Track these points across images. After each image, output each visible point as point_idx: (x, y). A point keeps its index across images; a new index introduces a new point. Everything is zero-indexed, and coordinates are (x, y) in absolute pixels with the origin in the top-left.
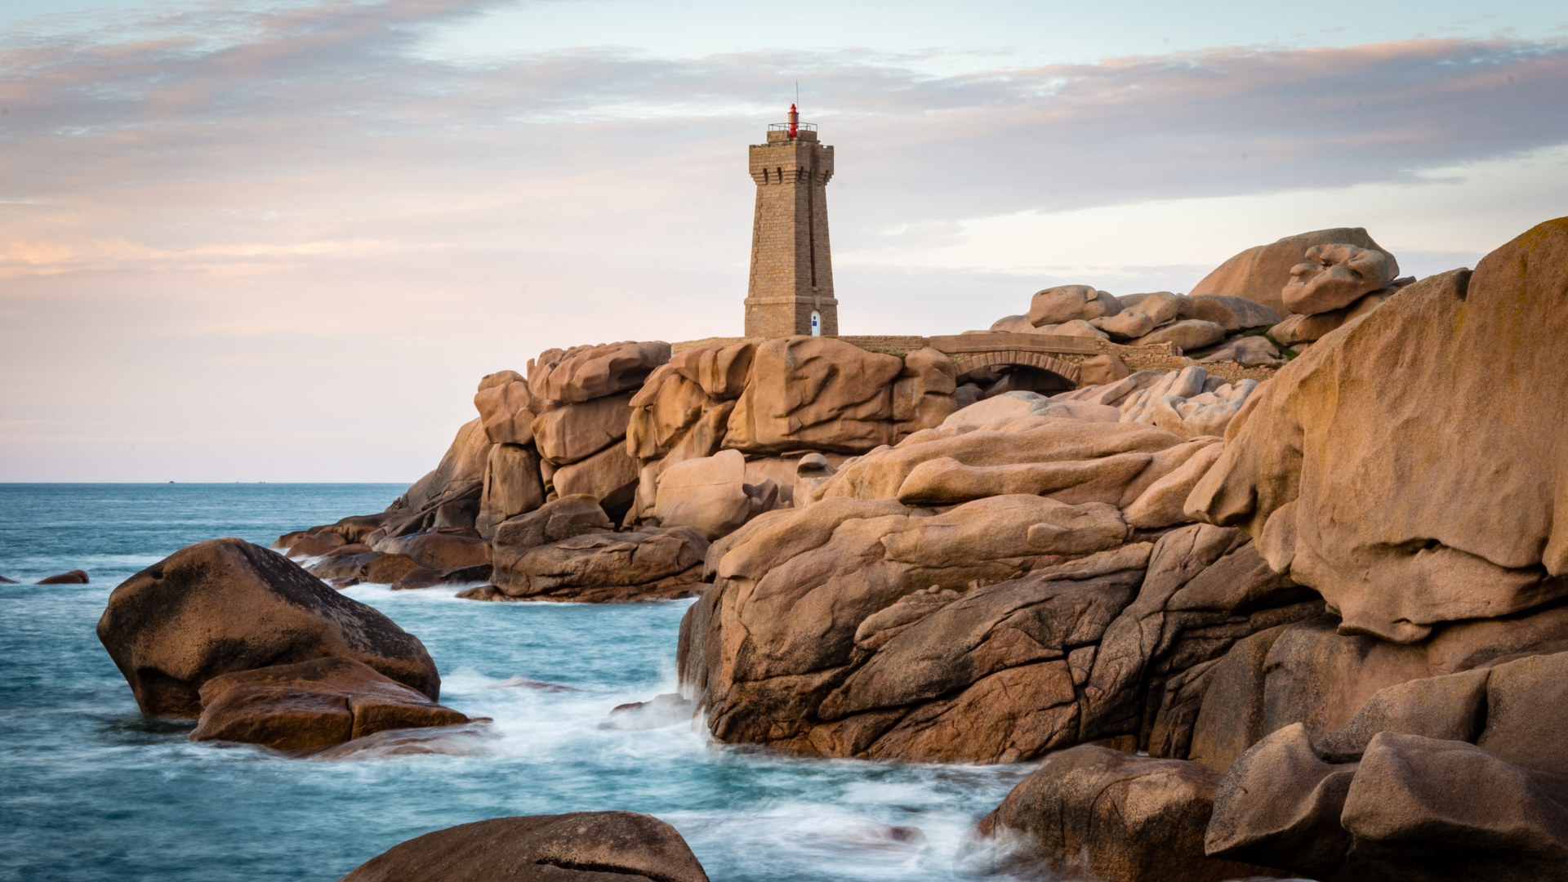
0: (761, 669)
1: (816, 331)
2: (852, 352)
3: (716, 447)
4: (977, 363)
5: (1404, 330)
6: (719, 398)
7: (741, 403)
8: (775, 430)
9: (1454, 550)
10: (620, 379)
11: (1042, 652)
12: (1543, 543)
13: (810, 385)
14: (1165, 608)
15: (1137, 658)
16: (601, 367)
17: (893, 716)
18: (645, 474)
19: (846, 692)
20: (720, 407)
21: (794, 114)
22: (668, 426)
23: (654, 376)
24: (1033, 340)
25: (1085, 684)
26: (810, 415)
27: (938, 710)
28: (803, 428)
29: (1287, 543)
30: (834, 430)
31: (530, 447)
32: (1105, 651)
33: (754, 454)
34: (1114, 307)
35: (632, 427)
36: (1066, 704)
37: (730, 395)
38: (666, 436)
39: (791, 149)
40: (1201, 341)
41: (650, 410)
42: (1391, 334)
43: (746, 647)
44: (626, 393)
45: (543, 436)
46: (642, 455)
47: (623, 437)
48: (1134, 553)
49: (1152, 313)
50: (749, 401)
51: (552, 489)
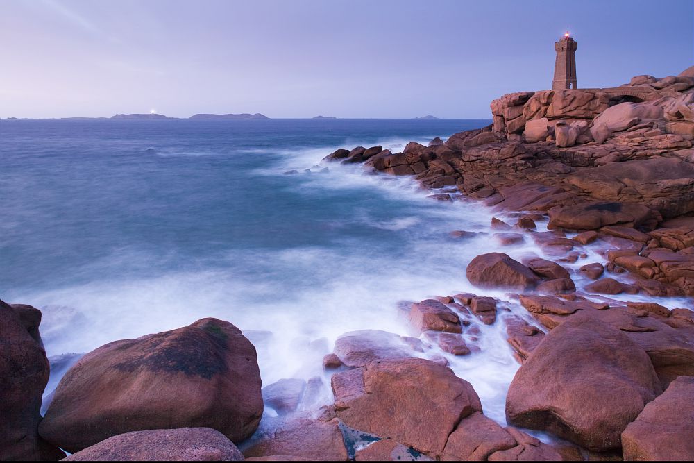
1: (571, 88)
2: (580, 93)
4: (615, 95)
6: (545, 104)
7: (550, 106)
8: (558, 113)
10: (522, 100)
13: (568, 101)
20: (545, 107)
22: (532, 111)
23: (530, 100)
24: (632, 89)
26: (568, 109)
28: (566, 112)
30: (575, 112)
33: (551, 119)
34: (655, 80)
35: (524, 112)
37: (548, 104)
39: (566, 42)
40: (682, 89)
41: (528, 108)
44: (523, 104)
45: (505, 113)
46: (526, 118)
47: (522, 114)
49: (667, 81)
50: (552, 105)
51: (506, 126)
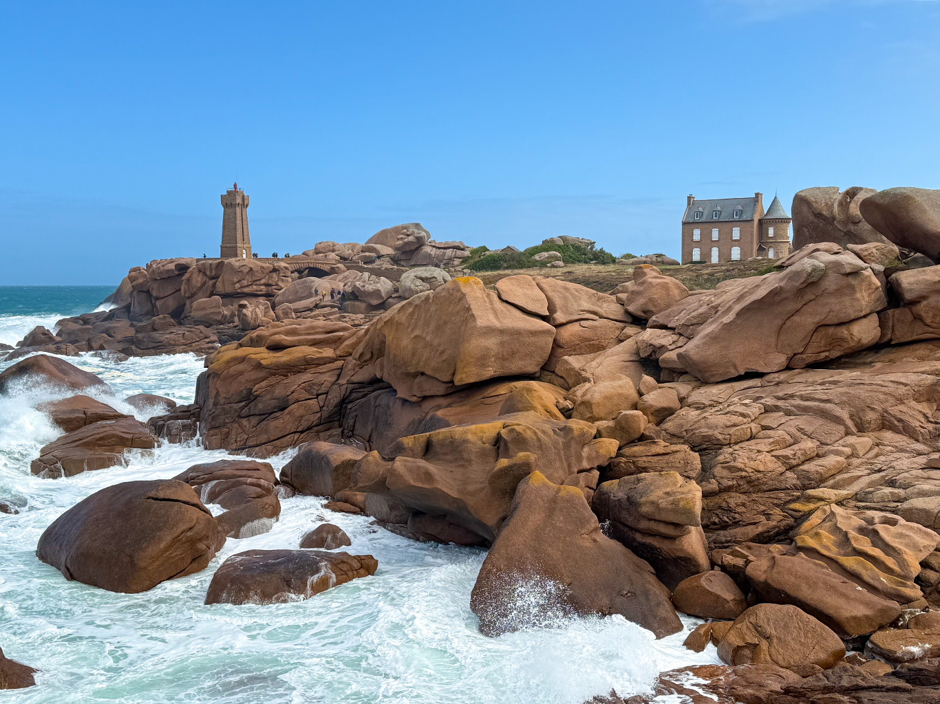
0: (222, 401)
1: (244, 256)
3: (212, 294)
5: (414, 309)
7: (220, 279)
9: (430, 377)
10: (178, 271)
11: (311, 397)
12: (454, 374)
13: (243, 273)
14: (349, 382)
15: (339, 399)
16: (172, 266)
17: (264, 417)
18: (188, 302)
19: (249, 409)
20: (214, 281)
21: (235, 186)
22: (196, 286)
23: (191, 269)
24: (315, 258)
25: (323, 406)
26: (243, 283)
27: (278, 415)
28: (241, 287)
29: (382, 370)
30: (251, 288)
31: (148, 292)
32: (329, 397)
33: (224, 296)
35: (182, 288)
36: (318, 412)
37: (216, 277)
38: (194, 291)
41: (188, 280)
42: (410, 310)
43: (218, 394)
44: (181, 275)
45: (152, 289)
46: (187, 295)
47: (180, 289)
48: (339, 363)
49: (354, 250)
50: (223, 279)
51: (156, 306)
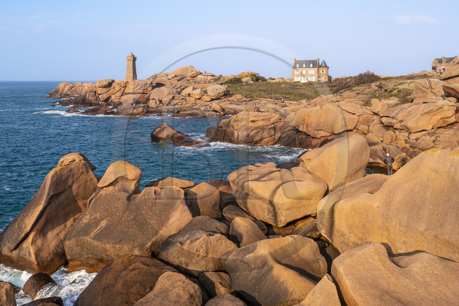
1: (135, 79)
2: (140, 82)
3: (123, 93)
4: (154, 83)
6: (124, 87)
13: (136, 85)
16: (107, 83)
21: (133, 53)
23: (114, 84)
26: (136, 89)
35: (111, 90)
38: (116, 91)
41: (114, 88)
44: (111, 86)
45: (98, 91)
46: (112, 93)
50: (128, 87)
